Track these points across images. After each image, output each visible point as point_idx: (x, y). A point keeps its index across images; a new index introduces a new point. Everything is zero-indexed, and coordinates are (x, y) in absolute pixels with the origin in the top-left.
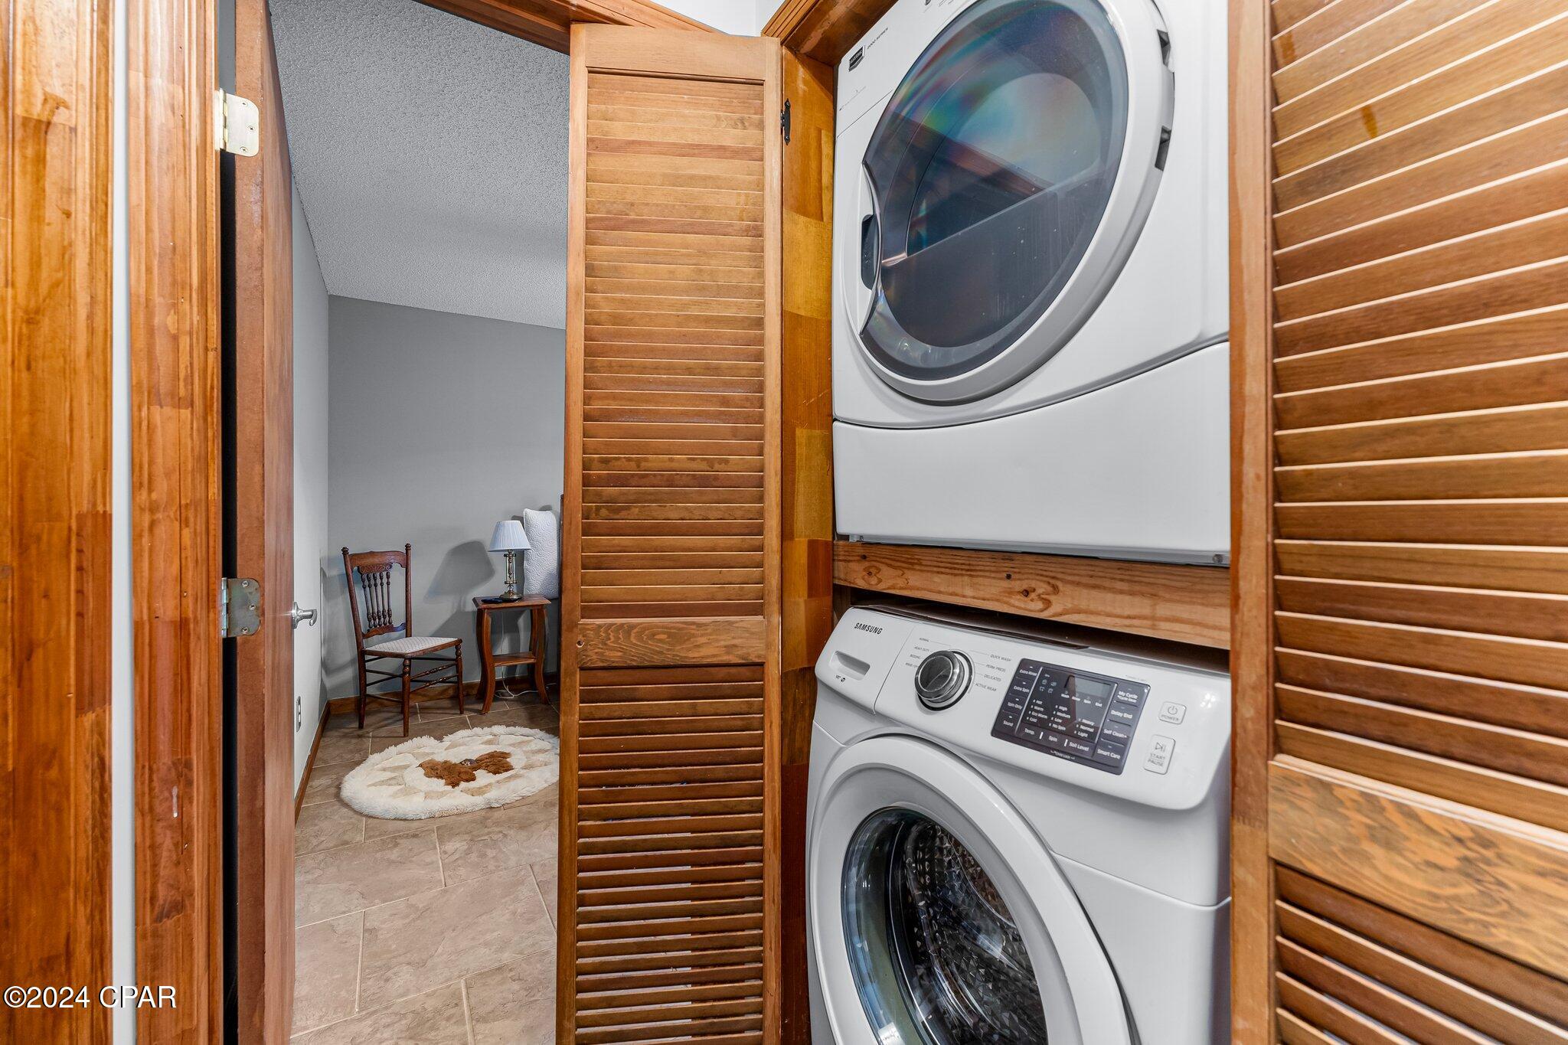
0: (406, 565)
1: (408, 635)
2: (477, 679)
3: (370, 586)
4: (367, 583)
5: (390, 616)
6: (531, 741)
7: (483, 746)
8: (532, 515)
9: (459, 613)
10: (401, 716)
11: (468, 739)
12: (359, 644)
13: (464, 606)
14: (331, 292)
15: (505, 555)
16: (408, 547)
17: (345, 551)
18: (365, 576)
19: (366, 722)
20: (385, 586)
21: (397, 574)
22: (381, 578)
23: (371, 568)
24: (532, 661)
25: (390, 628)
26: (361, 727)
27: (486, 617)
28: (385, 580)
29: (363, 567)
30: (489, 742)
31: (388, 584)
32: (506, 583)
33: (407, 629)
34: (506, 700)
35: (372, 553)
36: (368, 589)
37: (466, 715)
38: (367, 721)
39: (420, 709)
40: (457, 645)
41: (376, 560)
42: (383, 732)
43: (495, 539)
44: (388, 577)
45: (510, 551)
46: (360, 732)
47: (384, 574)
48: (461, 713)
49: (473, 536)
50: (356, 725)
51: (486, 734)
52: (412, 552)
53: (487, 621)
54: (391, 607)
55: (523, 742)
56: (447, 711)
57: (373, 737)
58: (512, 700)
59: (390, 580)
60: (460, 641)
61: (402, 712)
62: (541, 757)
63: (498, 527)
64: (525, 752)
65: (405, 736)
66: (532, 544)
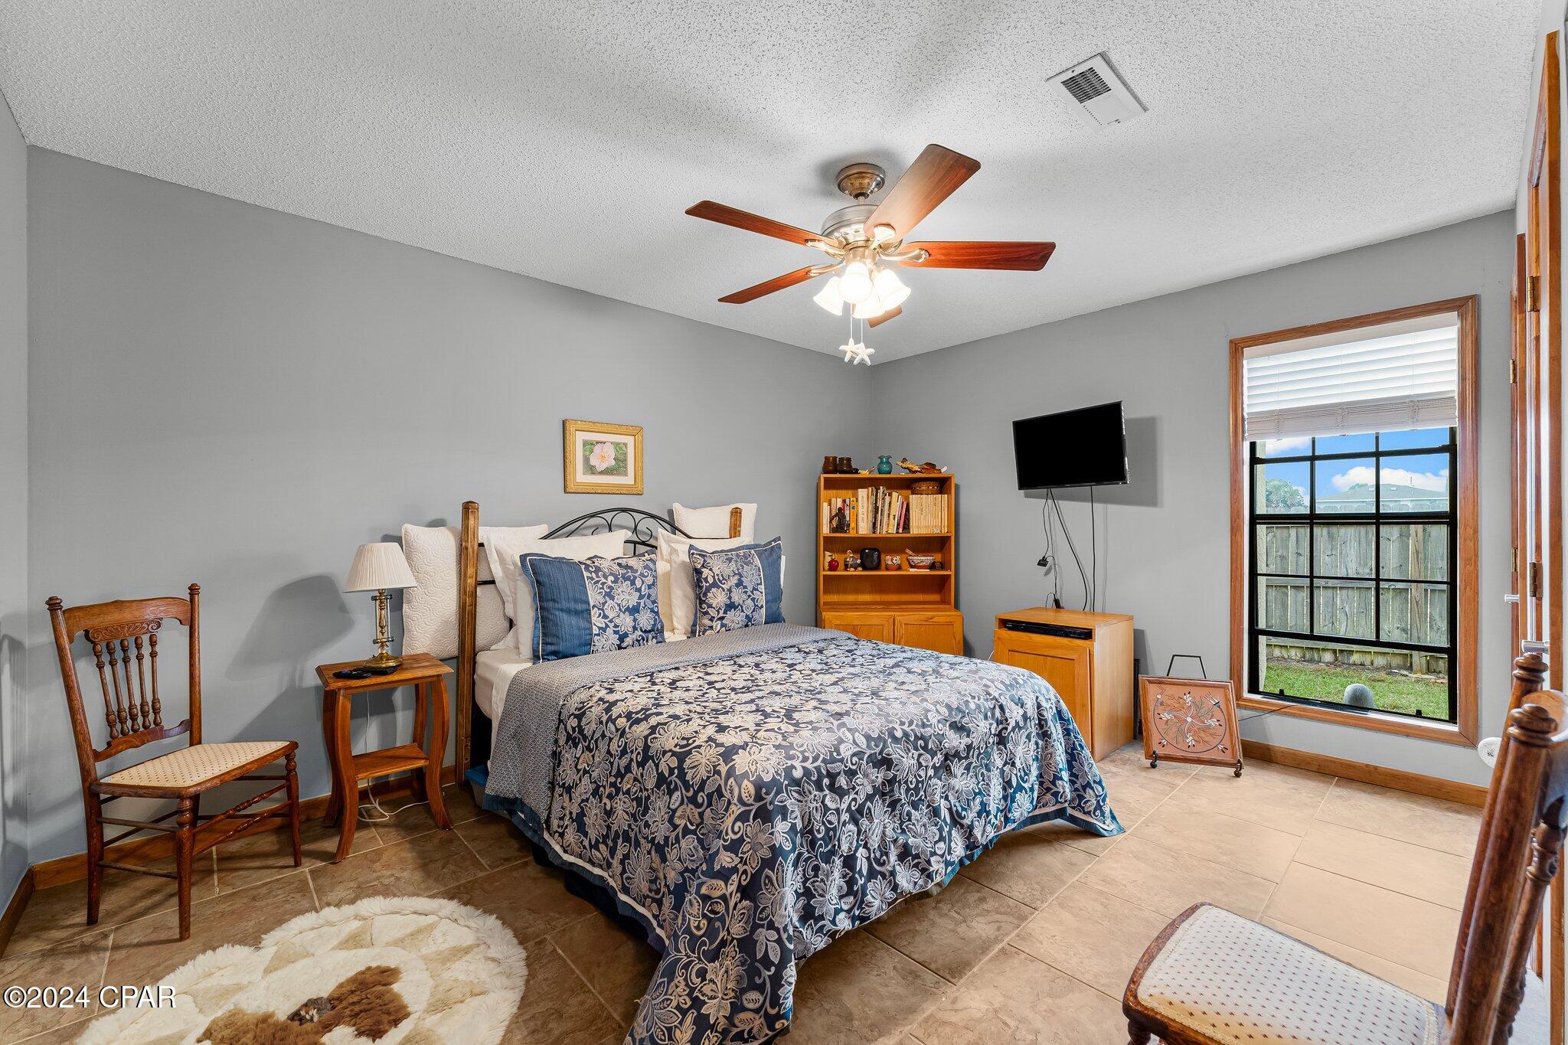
0: (191, 622)
1: (195, 741)
2: (325, 792)
3: (113, 664)
4: (106, 658)
5: (156, 711)
6: (431, 927)
7: (343, 954)
8: (416, 533)
9: (292, 693)
10: (174, 887)
11: (312, 934)
12: (85, 772)
13: (301, 679)
14: (31, 139)
15: (374, 598)
16: (193, 590)
17: (53, 605)
18: (101, 647)
19: (103, 907)
20: (147, 661)
21: (172, 640)
22: (139, 647)
23: (115, 630)
24: (421, 763)
25: (155, 732)
26: (92, 921)
27: (342, 700)
28: (146, 651)
29: (97, 631)
30: (354, 941)
31: (153, 655)
32: (375, 642)
33: (193, 730)
34: (375, 825)
35: (118, 604)
36: (107, 669)
37: (307, 867)
38: (108, 903)
39: (221, 860)
40: (289, 752)
41: (127, 616)
42: (137, 932)
43: (355, 572)
44: (153, 643)
45: (381, 592)
46: (88, 937)
47: (145, 639)
48: (297, 864)
49: (314, 567)
50: (81, 917)
51: (348, 919)
52: (201, 599)
53: (344, 708)
54: (160, 696)
55: (419, 931)
56: (271, 862)
57: (116, 948)
58: (385, 825)
59: (157, 648)
60: (294, 746)
61: (178, 877)
62: (461, 971)
63: (361, 552)
64: (426, 959)
65: (182, 939)
66: (417, 579)
